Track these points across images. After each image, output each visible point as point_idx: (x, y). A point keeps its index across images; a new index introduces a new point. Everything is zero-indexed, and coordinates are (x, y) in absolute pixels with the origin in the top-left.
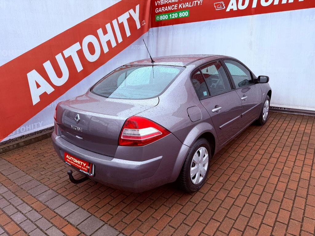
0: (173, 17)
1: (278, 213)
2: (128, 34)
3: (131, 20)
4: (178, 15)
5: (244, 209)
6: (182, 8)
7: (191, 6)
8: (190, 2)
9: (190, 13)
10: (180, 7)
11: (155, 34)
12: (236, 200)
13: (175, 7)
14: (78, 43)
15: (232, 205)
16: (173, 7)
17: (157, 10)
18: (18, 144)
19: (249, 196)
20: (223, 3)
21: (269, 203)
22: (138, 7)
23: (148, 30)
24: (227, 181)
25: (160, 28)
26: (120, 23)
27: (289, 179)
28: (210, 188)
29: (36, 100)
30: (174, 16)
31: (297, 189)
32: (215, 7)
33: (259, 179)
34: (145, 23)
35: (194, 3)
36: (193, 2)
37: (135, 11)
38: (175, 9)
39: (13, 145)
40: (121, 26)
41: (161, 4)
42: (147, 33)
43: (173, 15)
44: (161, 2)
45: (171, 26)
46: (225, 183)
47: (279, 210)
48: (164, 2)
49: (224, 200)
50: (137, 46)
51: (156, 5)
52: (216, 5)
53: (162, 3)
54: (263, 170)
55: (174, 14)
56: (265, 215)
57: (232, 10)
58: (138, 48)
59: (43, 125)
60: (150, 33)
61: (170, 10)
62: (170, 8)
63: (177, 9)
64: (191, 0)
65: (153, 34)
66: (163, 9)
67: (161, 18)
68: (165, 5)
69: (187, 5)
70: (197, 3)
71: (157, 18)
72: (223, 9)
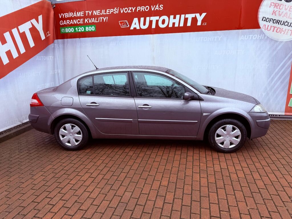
0: (79, 31)
1: (210, 208)
2: (32, 44)
3: (33, 30)
4: (85, 29)
5: (182, 213)
6: (88, 22)
7: (97, 22)
8: (96, 18)
9: (97, 28)
10: (86, 22)
11: (61, 46)
12: (173, 205)
13: (81, 21)
15: (171, 211)
16: (79, 21)
17: (61, 22)
19: (183, 198)
20: (127, 22)
21: (200, 200)
22: (40, 18)
23: (53, 42)
24: (159, 187)
25: (66, 40)
26: (21, 32)
27: (207, 173)
28: (147, 198)
30: (81, 30)
31: (216, 182)
32: (120, 24)
33: (185, 178)
34: (50, 34)
35: (100, 19)
36: (99, 18)
37: (38, 21)
38: (81, 23)
40: (23, 36)
41: (66, 17)
42: (53, 44)
43: (79, 28)
44: (66, 15)
45: (78, 39)
46: (159, 189)
47: (210, 205)
48: (68, 15)
49: (163, 207)
50: (43, 57)
51: (60, 17)
52: (121, 23)
53: (67, 16)
54: (186, 170)
56: (200, 213)
57: (135, 28)
58: (45, 60)
60: (56, 45)
61: (76, 23)
62: (75, 22)
63: (83, 23)
64: (97, 17)
65: (59, 46)
66: (68, 22)
67: (66, 30)
68: (70, 19)
69: (93, 20)
70: (103, 19)
71: (63, 30)
72: (128, 27)
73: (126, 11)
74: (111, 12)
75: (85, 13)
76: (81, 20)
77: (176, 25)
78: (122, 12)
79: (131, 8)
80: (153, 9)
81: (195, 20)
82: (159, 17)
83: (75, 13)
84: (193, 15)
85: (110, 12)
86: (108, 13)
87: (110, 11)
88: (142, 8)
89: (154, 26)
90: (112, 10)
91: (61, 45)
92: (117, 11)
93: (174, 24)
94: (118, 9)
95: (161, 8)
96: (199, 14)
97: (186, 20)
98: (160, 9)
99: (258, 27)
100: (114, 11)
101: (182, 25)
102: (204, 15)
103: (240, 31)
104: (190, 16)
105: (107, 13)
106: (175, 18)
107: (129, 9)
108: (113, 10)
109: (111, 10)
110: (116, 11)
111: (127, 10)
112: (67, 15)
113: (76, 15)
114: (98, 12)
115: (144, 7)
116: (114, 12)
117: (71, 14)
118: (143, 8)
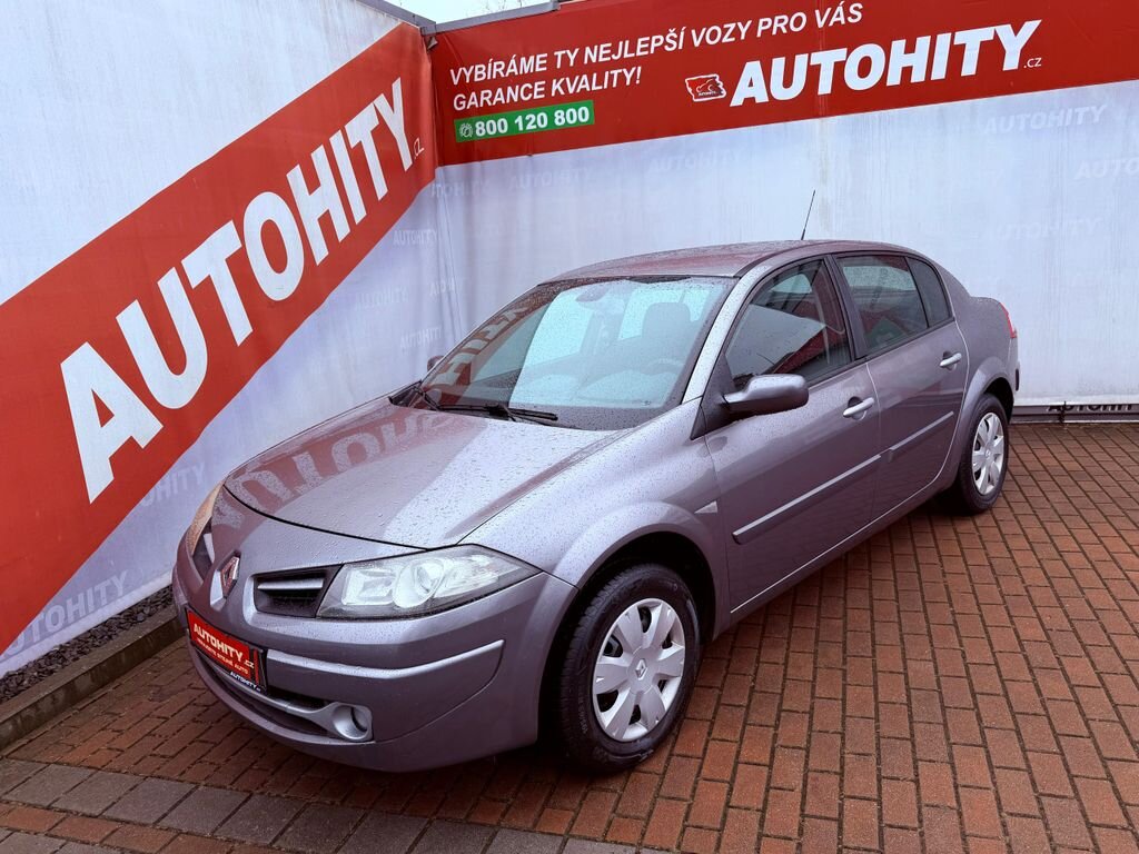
0: (530, 127)
2: (381, 189)
4: (551, 118)
6: (562, 93)
7: (600, 88)
8: (595, 75)
9: (597, 113)
10: (557, 91)
11: (457, 189)
13: (536, 90)
14: (230, 226)
16: (527, 91)
17: (460, 99)
18: (69, 686)
20: (717, 80)
22: (397, 87)
23: (433, 177)
25: (477, 165)
26: (352, 145)
29: (98, 478)
30: (535, 123)
32: (690, 90)
34: (423, 148)
35: (611, 77)
36: (607, 73)
37: (391, 102)
38: (536, 97)
39: (52, 695)
40: (358, 157)
41: (476, 79)
42: (432, 184)
43: (527, 118)
44: (477, 73)
45: (523, 159)
48: (486, 72)
50: (408, 232)
51: (456, 82)
52: (693, 84)
53: (480, 76)
55: (533, 116)
57: (750, 101)
58: (414, 242)
59: (128, 589)
60: (440, 186)
61: (516, 99)
62: (514, 94)
63: (543, 96)
64: (599, 68)
65: (451, 189)
66: (486, 96)
67: (478, 128)
68: (493, 84)
69: (584, 83)
70: (622, 77)
71: (464, 130)
72: (720, 97)
73: (712, 38)
74: (654, 45)
75: (552, 60)
76: (538, 87)
77: (918, 76)
78: (697, 43)
79: (732, 26)
80: (821, 24)
81: (992, 51)
82: (845, 50)
83: (513, 62)
84: (986, 34)
85: (648, 49)
86: (642, 50)
87: (649, 42)
88: (779, 24)
89: (825, 86)
90: (657, 41)
91: (456, 185)
92: (677, 40)
93: (907, 71)
94: (682, 34)
95: (854, 17)
96: (1008, 27)
97: (957, 53)
98: (850, 19)
100: (665, 43)
101: (939, 72)
102: (1030, 27)
104: (972, 39)
105: (639, 53)
106: (913, 51)
107: (724, 31)
108: (661, 37)
109: (654, 38)
110: (673, 41)
111: (721, 34)
112: (482, 72)
113: (515, 70)
114: (602, 52)
115: (785, 17)
116: (667, 48)
117: (499, 66)
118: (781, 21)
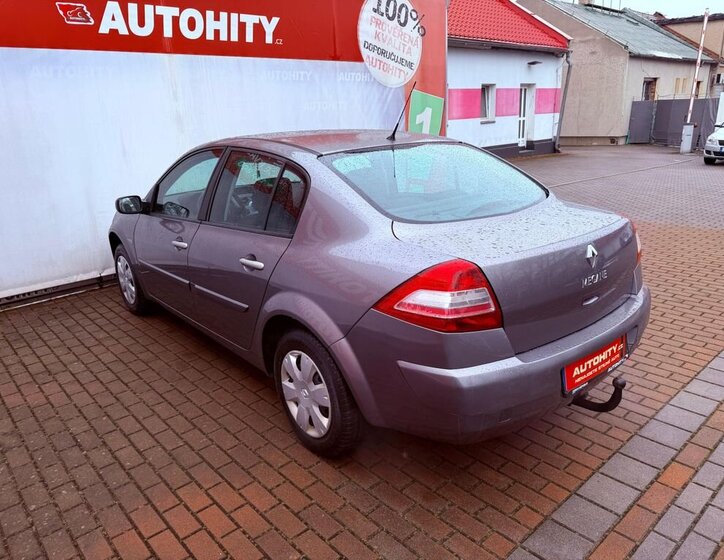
20: (85, 9)
32: (61, 13)
52: (65, 9)
57: (114, 32)
72: (89, 24)
77: (223, 37)
81: (259, 29)
82: (177, 9)
84: (255, 19)
89: (168, 32)
93: (217, 33)
96: (265, 18)
97: (242, 26)
99: (359, 58)
101: (234, 37)
102: (275, 20)
103: (338, 63)
104: (250, 20)
106: (219, 20)
